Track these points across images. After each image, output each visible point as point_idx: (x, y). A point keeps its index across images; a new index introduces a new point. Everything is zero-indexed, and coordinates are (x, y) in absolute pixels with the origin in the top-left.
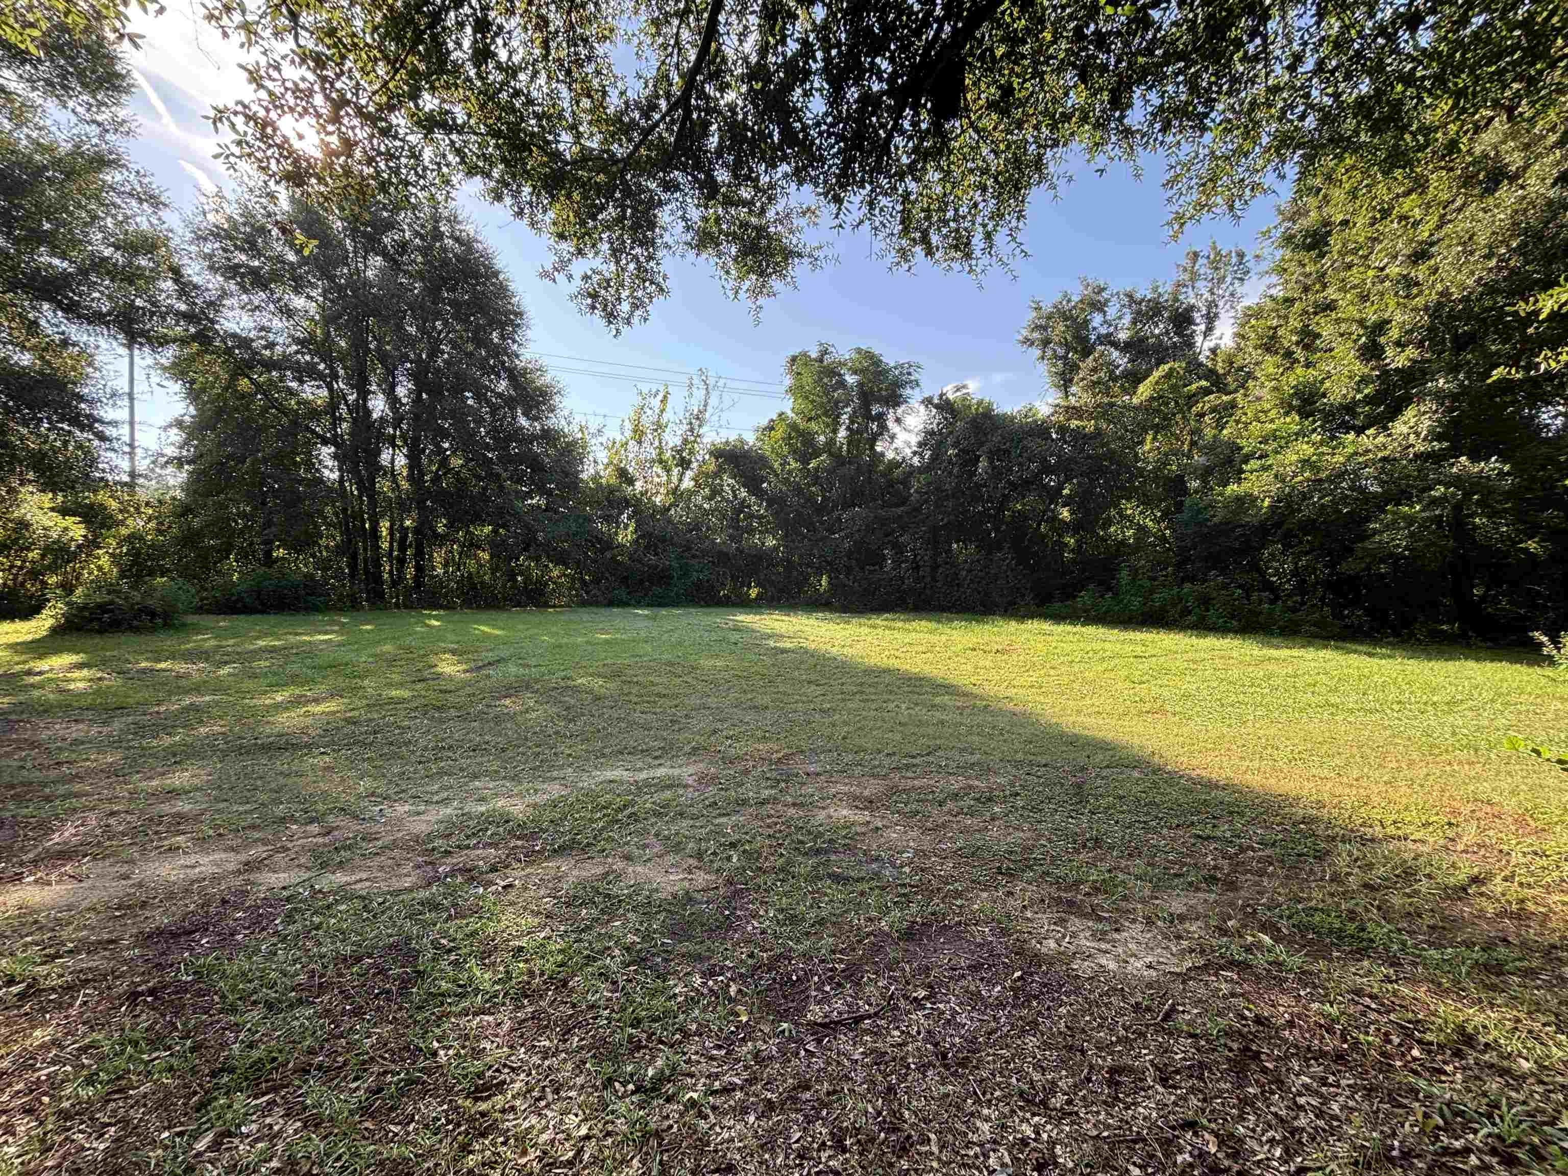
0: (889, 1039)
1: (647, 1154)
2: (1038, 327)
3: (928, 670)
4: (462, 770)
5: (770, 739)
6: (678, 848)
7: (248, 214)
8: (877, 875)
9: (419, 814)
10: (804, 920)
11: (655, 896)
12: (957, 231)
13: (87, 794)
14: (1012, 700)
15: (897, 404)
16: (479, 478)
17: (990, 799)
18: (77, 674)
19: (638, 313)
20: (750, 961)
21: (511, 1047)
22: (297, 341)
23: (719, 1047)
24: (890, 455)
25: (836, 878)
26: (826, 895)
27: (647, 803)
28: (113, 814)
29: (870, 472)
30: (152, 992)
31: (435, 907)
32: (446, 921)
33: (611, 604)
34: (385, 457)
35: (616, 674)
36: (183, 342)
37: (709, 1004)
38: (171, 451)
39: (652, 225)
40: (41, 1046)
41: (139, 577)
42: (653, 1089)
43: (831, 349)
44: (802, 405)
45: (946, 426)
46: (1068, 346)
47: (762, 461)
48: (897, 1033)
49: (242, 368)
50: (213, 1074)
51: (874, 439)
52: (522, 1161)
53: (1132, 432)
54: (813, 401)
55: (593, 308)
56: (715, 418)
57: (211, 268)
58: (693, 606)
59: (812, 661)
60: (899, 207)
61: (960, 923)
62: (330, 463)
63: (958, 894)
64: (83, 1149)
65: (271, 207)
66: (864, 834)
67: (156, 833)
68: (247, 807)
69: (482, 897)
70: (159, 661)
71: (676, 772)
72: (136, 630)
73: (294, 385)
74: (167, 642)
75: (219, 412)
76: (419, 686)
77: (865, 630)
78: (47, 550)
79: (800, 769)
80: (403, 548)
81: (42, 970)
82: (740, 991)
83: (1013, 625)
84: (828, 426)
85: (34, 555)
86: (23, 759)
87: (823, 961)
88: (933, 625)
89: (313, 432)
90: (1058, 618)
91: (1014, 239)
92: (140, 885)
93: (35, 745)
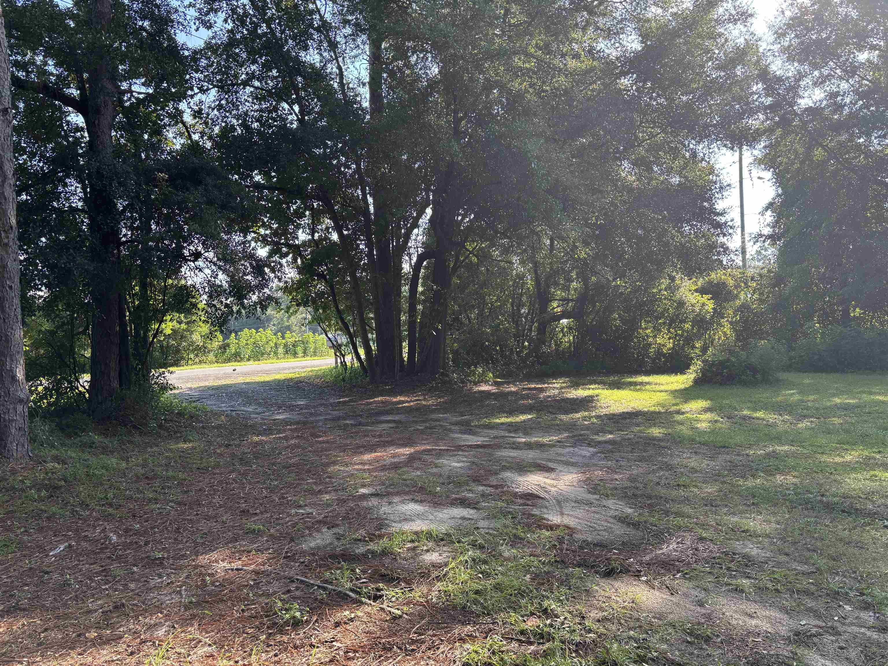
13: (689, 517)
18: (702, 417)
28: (702, 540)
36: (771, 131)
38: (767, 231)
41: (747, 340)
49: (815, 140)
57: (789, 58)
67: (729, 569)
68: (805, 568)
70: (755, 410)
72: (745, 384)
73: (862, 140)
74: (764, 395)
78: (694, 321)
86: (660, 478)
92: (708, 617)
93: (669, 467)
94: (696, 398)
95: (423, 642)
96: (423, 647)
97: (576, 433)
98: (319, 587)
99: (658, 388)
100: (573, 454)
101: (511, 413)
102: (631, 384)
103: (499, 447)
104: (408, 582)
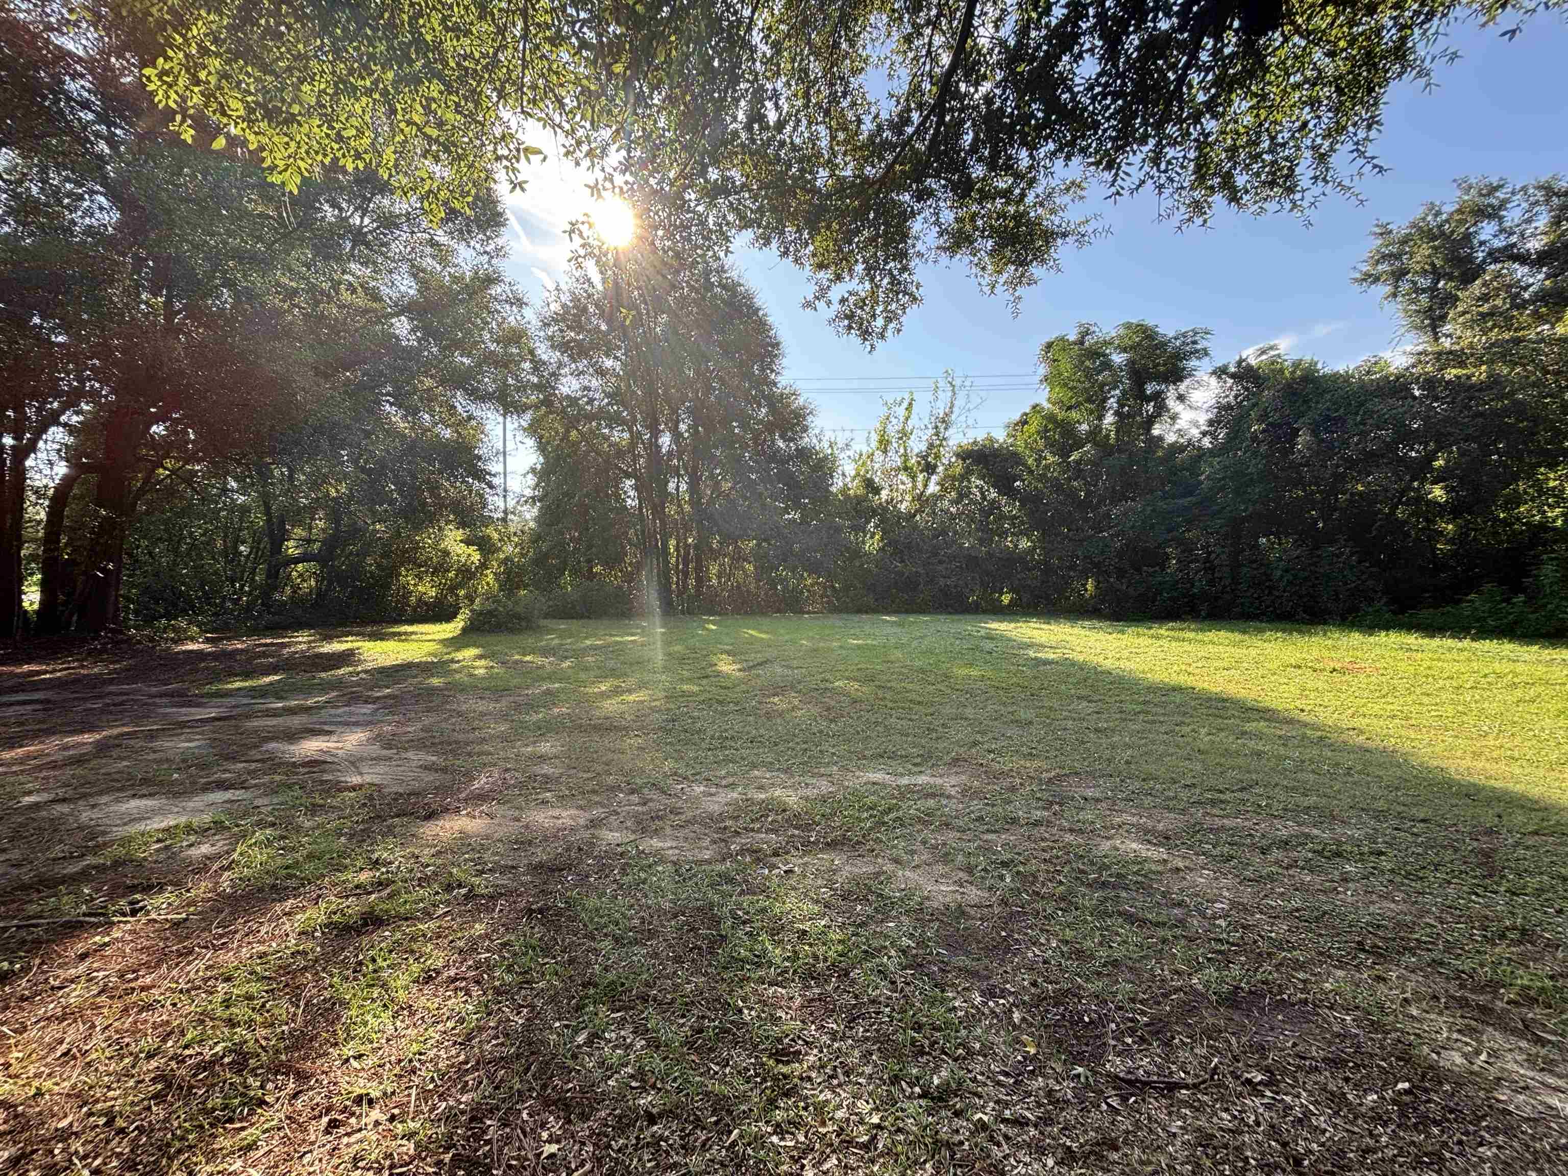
0: (1215, 1120)
1: (939, 1162)
2: (1384, 257)
3: (1234, 690)
4: (743, 759)
5: (1038, 756)
6: (946, 858)
7: (575, 299)
8: (1181, 923)
9: (711, 795)
10: (1092, 957)
11: (927, 903)
12: (1274, 163)
13: (491, 754)
14: (1362, 732)
15: (1181, 379)
16: (745, 498)
17: (1338, 854)
18: (477, 664)
19: (891, 325)
20: (1033, 990)
21: (803, 1022)
22: (608, 395)
23: (1007, 1074)
24: (1171, 438)
25: (1130, 918)
26: (1117, 934)
27: (911, 808)
28: (507, 770)
29: (1146, 459)
30: (540, 911)
31: (731, 881)
32: (740, 895)
33: (859, 611)
34: (671, 486)
35: (870, 679)
36: (536, 407)
37: (991, 1026)
38: (528, 493)
39: (905, 237)
40: (480, 936)
41: (510, 590)
42: (940, 1099)
43: (1092, 329)
44: (1060, 393)
45: (1247, 398)
46: (1437, 274)
47: (1015, 458)
48: (1225, 1115)
49: (571, 423)
50: (585, 985)
51: (1150, 421)
52: (823, 1130)
53: (1557, 373)
54: (1071, 389)
55: (850, 328)
56: (963, 418)
57: (552, 346)
58: (941, 613)
59: (1080, 675)
60: (1192, 154)
61: (1305, 1002)
62: (632, 493)
63: (1300, 966)
64: (509, 1020)
65: (590, 290)
66: (1161, 873)
67: (534, 788)
68: (589, 775)
69: (766, 878)
70: (525, 655)
71: (939, 781)
72: (512, 631)
73: (606, 431)
74: (530, 641)
75: (558, 458)
76: (704, 682)
77: (1144, 641)
78: (459, 571)
79: (1078, 792)
80: (686, 565)
81: (476, 880)
82: (1024, 1019)
83: (1356, 638)
84: (1092, 412)
85: (451, 574)
86: (454, 724)
87: (1121, 1008)
88: (1237, 636)
89: (620, 469)
90: (1431, 629)
91: (1362, 154)
92: (527, 827)
93: (460, 714)
94: (467, 646)
95: (236, 932)
96: (238, 936)
97: (346, 691)
98: (19, 927)
99: (425, 637)
100: (351, 714)
101: (247, 676)
102: (395, 634)
103: (248, 717)
104: (177, 884)
